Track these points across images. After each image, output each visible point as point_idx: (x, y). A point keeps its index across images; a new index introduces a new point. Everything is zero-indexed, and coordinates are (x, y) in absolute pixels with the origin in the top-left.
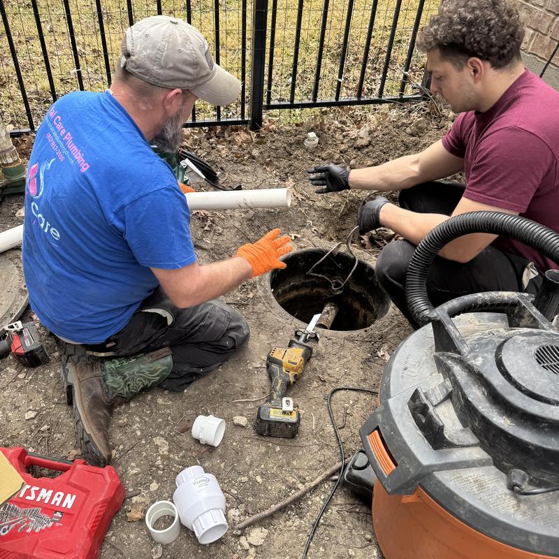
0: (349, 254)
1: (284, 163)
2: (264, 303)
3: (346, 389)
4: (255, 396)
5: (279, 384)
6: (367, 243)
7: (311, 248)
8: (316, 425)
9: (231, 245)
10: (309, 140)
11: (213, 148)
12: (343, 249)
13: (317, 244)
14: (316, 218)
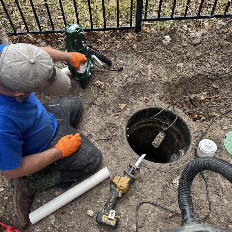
0: (173, 112)
1: (149, 53)
2: (120, 140)
3: (149, 203)
4: (101, 199)
5: (113, 198)
6: (188, 101)
7: (153, 106)
8: (128, 223)
9: (111, 103)
10: (165, 40)
11: (113, 43)
12: (170, 109)
13: (157, 104)
14: (160, 88)
